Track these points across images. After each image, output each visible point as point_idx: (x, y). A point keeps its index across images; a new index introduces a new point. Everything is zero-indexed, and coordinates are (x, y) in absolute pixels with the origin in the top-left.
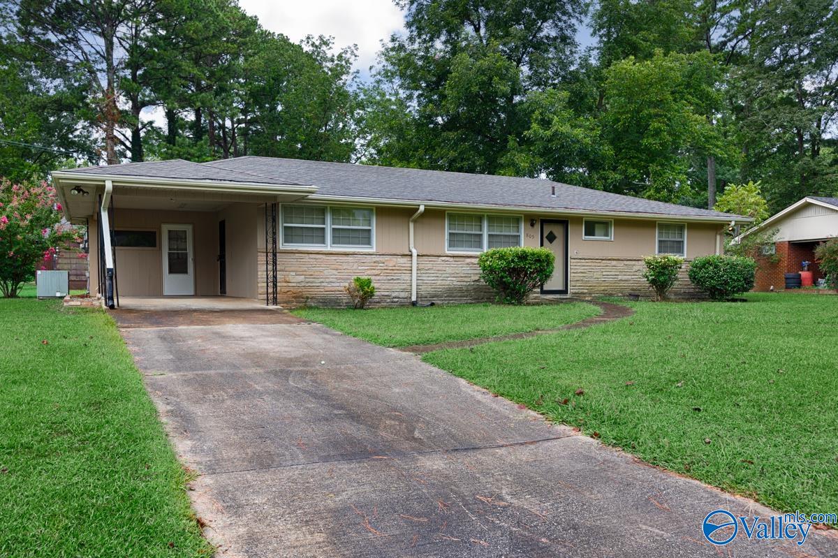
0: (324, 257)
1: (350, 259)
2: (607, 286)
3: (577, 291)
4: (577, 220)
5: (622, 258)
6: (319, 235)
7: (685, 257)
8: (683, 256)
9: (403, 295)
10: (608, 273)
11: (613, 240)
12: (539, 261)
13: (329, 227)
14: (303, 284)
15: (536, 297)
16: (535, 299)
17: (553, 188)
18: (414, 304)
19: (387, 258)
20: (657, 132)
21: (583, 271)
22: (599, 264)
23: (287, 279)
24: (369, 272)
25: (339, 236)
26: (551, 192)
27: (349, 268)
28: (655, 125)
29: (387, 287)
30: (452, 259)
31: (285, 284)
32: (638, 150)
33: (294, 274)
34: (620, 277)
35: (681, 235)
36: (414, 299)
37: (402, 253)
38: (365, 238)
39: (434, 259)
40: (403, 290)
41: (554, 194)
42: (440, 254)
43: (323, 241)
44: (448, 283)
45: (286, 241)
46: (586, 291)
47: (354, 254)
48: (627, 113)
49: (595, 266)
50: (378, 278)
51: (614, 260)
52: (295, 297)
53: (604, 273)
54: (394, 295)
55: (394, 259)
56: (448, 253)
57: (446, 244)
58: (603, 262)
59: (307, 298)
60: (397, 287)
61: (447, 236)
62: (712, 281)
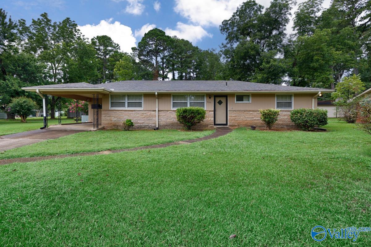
0: (124, 112)
1: (133, 112)
2: (248, 122)
3: (232, 124)
4: (232, 95)
5: (255, 110)
6: (123, 105)
7: (293, 109)
8: (292, 109)
9: (153, 125)
10: (248, 117)
11: (251, 102)
12: (193, 113)
13: (126, 101)
14: (116, 121)
15: (212, 126)
16: (210, 127)
17: (226, 83)
18: (158, 129)
19: (147, 112)
20: (317, 60)
21: (235, 116)
22: (243, 113)
23: (111, 119)
24: (140, 117)
25: (130, 105)
26: (226, 84)
27: (133, 115)
28: (316, 57)
29: (147, 122)
30: (173, 112)
31: (110, 121)
32: (310, 68)
33: (113, 117)
34: (254, 118)
35: (291, 100)
36: (157, 127)
37: (152, 110)
38: (140, 105)
39: (167, 112)
40: (154, 123)
41: (227, 85)
42: (169, 110)
43: (124, 107)
44: (172, 121)
45: (112, 107)
46: (237, 124)
47: (134, 111)
48: (304, 55)
49: (241, 114)
50: (144, 119)
51: (251, 111)
52: (114, 126)
53: (246, 117)
54: (150, 125)
55: (150, 112)
56: (172, 109)
57: (172, 106)
58: (246, 112)
59: (118, 126)
60: (151, 122)
61: (172, 103)
62: (299, 121)
